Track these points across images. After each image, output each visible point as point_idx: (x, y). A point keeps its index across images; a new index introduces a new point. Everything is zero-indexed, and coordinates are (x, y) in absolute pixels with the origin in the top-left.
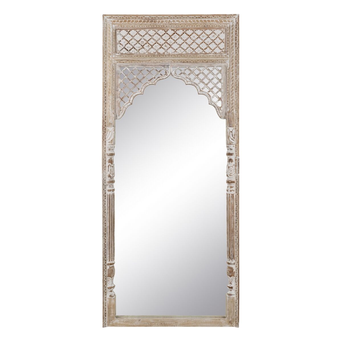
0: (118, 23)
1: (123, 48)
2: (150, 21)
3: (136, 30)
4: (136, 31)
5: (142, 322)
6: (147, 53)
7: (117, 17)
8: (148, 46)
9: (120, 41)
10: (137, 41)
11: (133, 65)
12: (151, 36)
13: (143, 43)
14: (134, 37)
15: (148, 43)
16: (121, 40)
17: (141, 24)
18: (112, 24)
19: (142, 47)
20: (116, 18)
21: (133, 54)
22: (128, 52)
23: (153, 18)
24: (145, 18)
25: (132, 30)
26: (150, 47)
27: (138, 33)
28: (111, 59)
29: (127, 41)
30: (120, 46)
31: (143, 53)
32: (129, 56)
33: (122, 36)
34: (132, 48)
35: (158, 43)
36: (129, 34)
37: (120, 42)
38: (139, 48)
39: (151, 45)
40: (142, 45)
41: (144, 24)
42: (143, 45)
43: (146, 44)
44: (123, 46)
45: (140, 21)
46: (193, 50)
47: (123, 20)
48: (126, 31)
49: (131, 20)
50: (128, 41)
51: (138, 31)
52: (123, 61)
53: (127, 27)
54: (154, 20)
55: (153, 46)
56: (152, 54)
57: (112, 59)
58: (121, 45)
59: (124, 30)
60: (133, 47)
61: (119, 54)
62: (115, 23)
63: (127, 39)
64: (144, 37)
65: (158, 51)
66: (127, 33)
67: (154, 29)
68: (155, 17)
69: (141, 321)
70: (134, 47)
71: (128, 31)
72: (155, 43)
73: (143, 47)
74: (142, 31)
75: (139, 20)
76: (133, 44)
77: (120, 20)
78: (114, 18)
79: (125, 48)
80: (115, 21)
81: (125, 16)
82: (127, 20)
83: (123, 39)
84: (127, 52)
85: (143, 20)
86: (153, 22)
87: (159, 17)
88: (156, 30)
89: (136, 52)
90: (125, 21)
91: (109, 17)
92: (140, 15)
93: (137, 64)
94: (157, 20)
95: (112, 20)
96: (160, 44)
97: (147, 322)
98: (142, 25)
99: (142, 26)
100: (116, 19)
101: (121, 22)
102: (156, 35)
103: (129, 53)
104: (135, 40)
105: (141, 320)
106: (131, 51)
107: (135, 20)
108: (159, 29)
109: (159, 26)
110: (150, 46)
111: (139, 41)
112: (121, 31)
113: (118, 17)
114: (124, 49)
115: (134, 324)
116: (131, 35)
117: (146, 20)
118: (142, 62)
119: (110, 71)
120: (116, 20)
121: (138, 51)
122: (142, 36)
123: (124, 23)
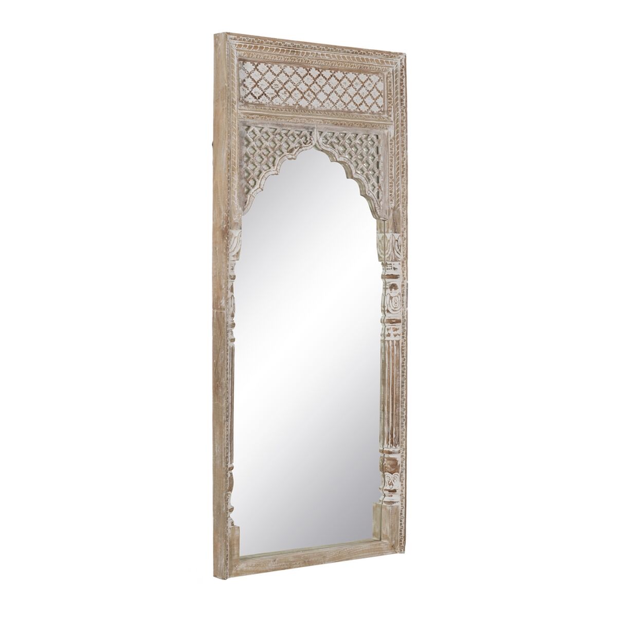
0: (246, 49)
1: (249, 94)
2: (291, 51)
3: (267, 64)
4: (266, 66)
5: (278, 563)
6: (283, 105)
7: (245, 38)
8: (285, 93)
9: (244, 80)
10: (268, 83)
12: (288, 76)
13: (277, 86)
14: (265, 76)
15: (285, 88)
16: (246, 79)
17: (278, 55)
18: (237, 50)
19: (276, 94)
20: (244, 40)
21: (264, 105)
22: (256, 101)
23: (295, 46)
24: (285, 46)
25: (261, 64)
26: (288, 95)
27: (269, 69)
28: (236, 112)
30: (244, 90)
31: (278, 104)
32: (261, 108)
33: (247, 72)
34: (263, 94)
35: (298, 89)
36: (258, 70)
37: (244, 83)
38: (273, 96)
39: (289, 92)
40: (276, 91)
41: (283, 55)
42: (277, 89)
43: (282, 89)
44: (248, 90)
45: (277, 50)
46: (344, 104)
47: (253, 45)
48: (252, 64)
49: (264, 46)
50: (256, 81)
51: (269, 65)
52: (253, 116)
53: (257, 57)
54: (296, 49)
55: (292, 94)
56: (291, 107)
58: (246, 87)
59: (249, 63)
60: (264, 93)
61: (242, 102)
62: (241, 49)
63: (254, 79)
64: (278, 77)
65: (299, 103)
66: (254, 67)
67: (292, 66)
68: (299, 45)
69: (276, 562)
71: (256, 64)
72: (295, 89)
73: (277, 93)
74: (276, 66)
75: (275, 48)
76: (263, 88)
77: (248, 45)
78: (240, 40)
79: (252, 94)
80: (240, 46)
81: (257, 38)
82: (259, 46)
83: (248, 77)
84: (255, 100)
85: (281, 49)
86: (295, 53)
87: (304, 45)
88: (295, 67)
89: (268, 101)
90: (256, 47)
91: (233, 37)
92: (279, 40)
93: (270, 122)
94: (301, 51)
95: (237, 44)
96: (301, 90)
97: (285, 562)
99: (279, 58)
101: (250, 47)
102: (295, 75)
103: (258, 103)
104: (266, 80)
105: (277, 559)
106: (260, 100)
107: (269, 47)
108: (298, 66)
109: (302, 60)
110: (287, 93)
111: (272, 83)
112: (245, 64)
113: (247, 40)
114: (250, 96)
115: (267, 568)
116: (259, 72)
117: (285, 49)
118: (281, 119)
119: (235, 132)
120: (243, 44)
121: (271, 101)
122: (275, 75)
123: (254, 50)
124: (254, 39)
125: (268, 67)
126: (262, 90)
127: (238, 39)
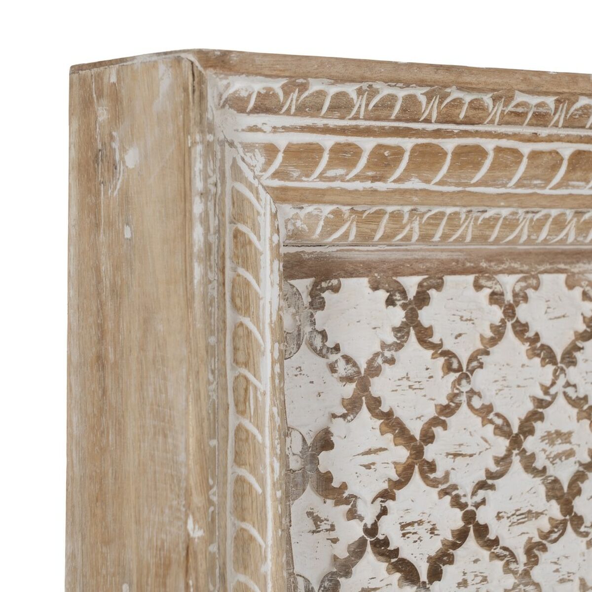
0: (351, 180)
1: (358, 550)
4: (487, 292)
7: (351, 90)
9: (326, 441)
10: (503, 430)
13: (559, 447)
14: (478, 380)
16: (337, 431)
17: (582, 206)
18: (281, 195)
19: (555, 510)
25: (449, 279)
27: (510, 311)
29: (401, 432)
30: (317, 520)
33: (343, 369)
34: (461, 536)
36: (424, 336)
37: (326, 461)
38: (532, 530)
40: (554, 490)
42: (565, 474)
44: (352, 515)
45: (582, 163)
47: (408, 144)
48: (383, 295)
49: (489, 145)
50: (416, 429)
51: (508, 283)
53: (425, 238)
58: (339, 495)
59: (363, 283)
60: (469, 517)
62: (312, 183)
63: (398, 413)
64: (573, 374)
66: (398, 315)
70: (482, 516)
71: (411, 284)
73: (567, 507)
75: (567, 150)
77: (367, 144)
79: (383, 548)
82: (449, 145)
83: (352, 407)
89: (497, 579)
90: (427, 158)
91: (254, 86)
95: (282, 141)
98: (589, 215)
99: (586, 227)
100: (326, 130)
101: (381, 163)
104: (485, 412)
107: (526, 149)
111: (527, 428)
112: (326, 295)
113: (359, 103)
116: (436, 348)
120: (328, 141)
121: (526, 573)
122: (548, 356)
123: (415, 184)
124: (419, 93)
125: (496, 298)
126: (457, 503)
127: (294, 102)
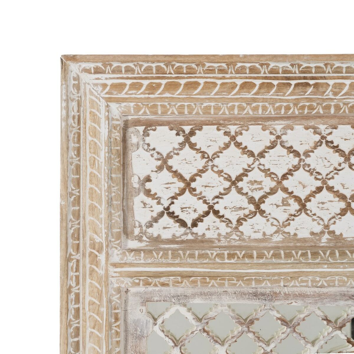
0: (139, 94)
1: (161, 215)
2: (297, 85)
3: (225, 126)
4: (222, 132)
6: (278, 238)
7: (131, 65)
8: (285, 203)
9: (148, 179)
10: (228, 178)
11: (211, 294)
12: (297, 154)
13: (256, 186)
14: (216, 161)
15: (285, 190)
16: (153, 176)
17: (249, 101)
18: (109, 100)
19: (252, 207)
20: (128, 70)
21: (211, 241)
22: (186, 234)
23: (308, 70)
24: (272, 71)
26: (295, 206)
27: (233, 138)
28: (101, 272)
29: (181, 177)
30: (145, 204)
31: (259, 236)
32: (192, 256)
33: (156, 155)
34: (207, 213)
35: (330, 189)
36: (193, 146)
37: (148, 185)
38: (241, 213)
39: (297, 199)
40: (251, 200)
41: (265, 100)
42: (257, 195)
43: (273, 192)
44: (159, 203)
45: (247, 86)
47: (164, 82)
48: (175, 132)
49: (202, 81)
50: (187, 177)
52: (163, 280)
53: (181, 113)
54: (313, 78)
55: (308, 205)
56: (304, 240)
57: (107, 270)
58: (154, 197)
59: (167, 128)
60: (211, 207)
61: (140, 239)
62: (122, 95)
63: (180, 171)
64: (262, 161)
65: (332, 228)
67: (312, 123)
68: (322, 65)
70: (216, 207)
72: (319, 190)
73: (258, 207)
74: (255, 129)
75: (239, 82)
76: (209, 195)
77: (146, 83)
78: (118, 70)
79: (171, 215)
80: (120, 87)
81: (169, 60)
82: (183, 82)
83: (160, 168)
84: (183, 230)
85: (258, 82)
86: (311, 90)
87: (337, 64)
88: (322, 127)
89: (224, 229)
90: (172, 86)
91: (91, 66)
92: (246, 58)
93: (229, 290)
94: (331, 82)
95: (109, 82)
96: (342, 191)
98: (254, 105)
99: (256, 109)
100: (128, 78)
101: (152, 88)
102: (323, 149)
103: (190, 237)
104: (220, 172)
106: (200, 229)
107: (219, 82)
108: (334, 122)
109: (337, 108)
110: (291, 201)
111: (239, 178)
112: (151, 132)
113: (137, 69)
114: (166, 220)
116: (198, 150)
117: (275, 82)
118: (258, 281)
119: (100, 330)
120: (129, 82)
121: (236, 228)
122: (251, 154)
123: (167, 95)
124: (162, 65)
125: (226, 133)
126: (205, 202)
127: (109, 70)
